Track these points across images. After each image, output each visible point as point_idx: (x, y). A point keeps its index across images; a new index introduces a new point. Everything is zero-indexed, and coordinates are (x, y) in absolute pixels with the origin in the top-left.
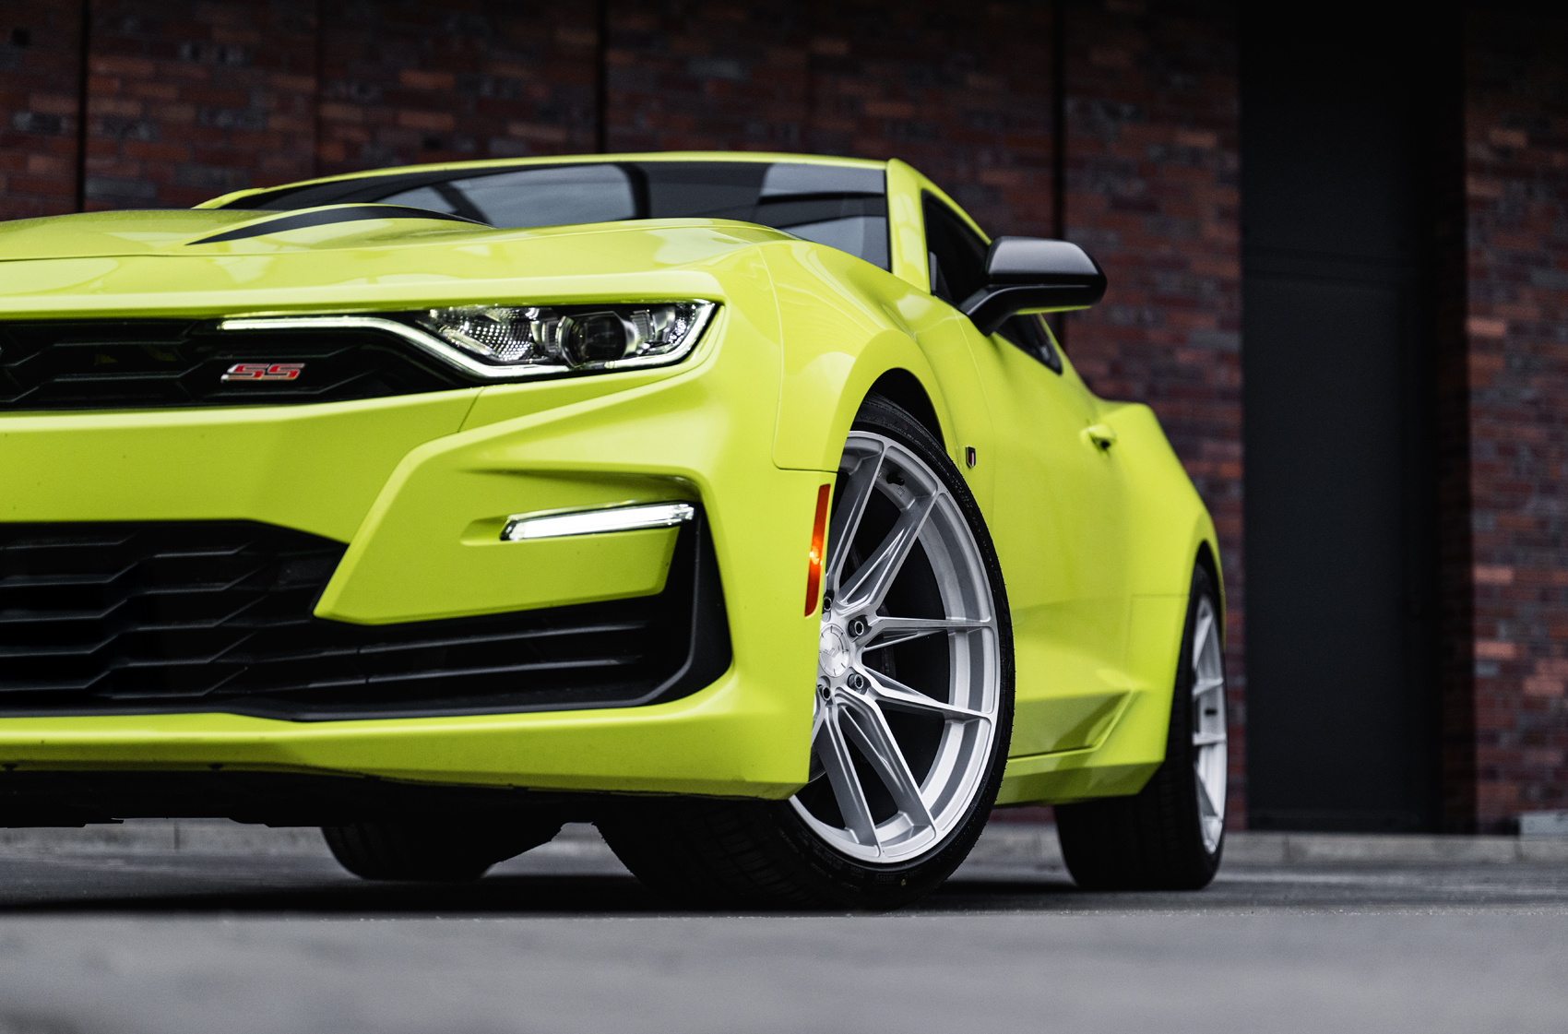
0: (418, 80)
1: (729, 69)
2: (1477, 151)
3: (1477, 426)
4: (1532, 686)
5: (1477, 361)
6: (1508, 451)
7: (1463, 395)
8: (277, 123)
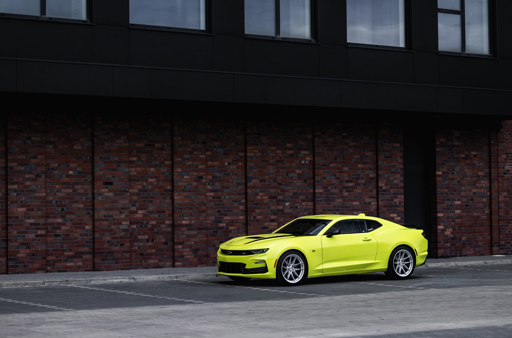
0: (289, 145)
1: (331, 140)
2: (438, 143)
3: (438, 189)
4: (446, 233)
5: (438, 179)
6: (442, 194)
7: (435, 184)
8: (271, 155)
